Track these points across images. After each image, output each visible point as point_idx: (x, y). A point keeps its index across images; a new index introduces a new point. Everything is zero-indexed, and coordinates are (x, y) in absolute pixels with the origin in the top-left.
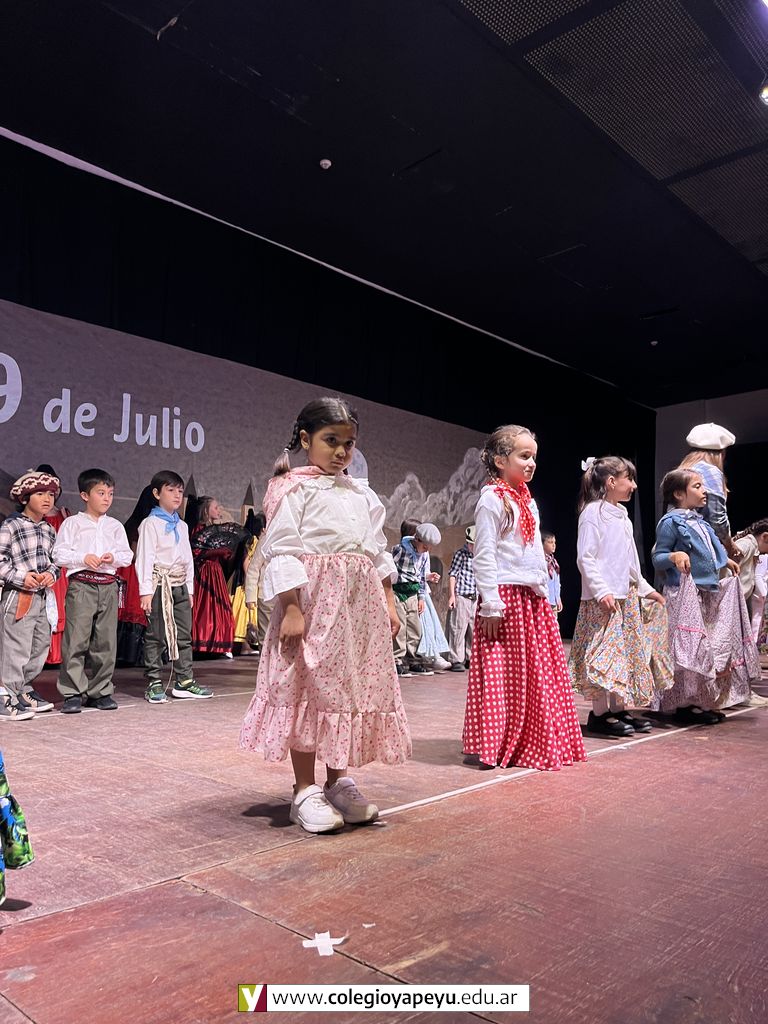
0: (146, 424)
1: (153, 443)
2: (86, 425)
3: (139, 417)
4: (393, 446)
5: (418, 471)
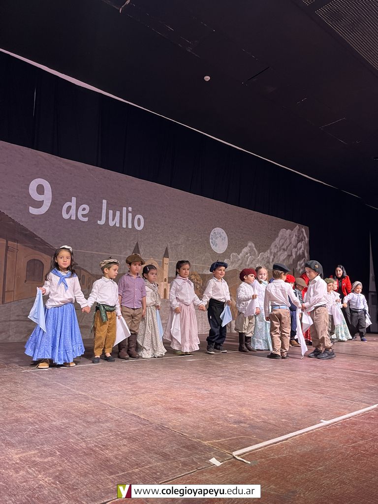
0: (114, 215)
1: (118, 225)
2: (84, 216)
3: (111, 212)
4: (241, 228)
5: (254, 241)
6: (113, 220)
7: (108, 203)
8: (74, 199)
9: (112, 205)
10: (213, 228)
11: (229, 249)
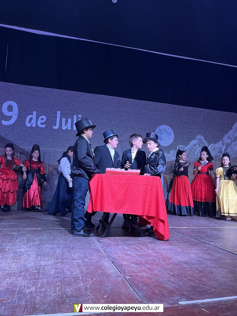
0: (66, 122)
1: (69, 128)
2: (42, 124)
3: (64, 120)
4: (189, 124)
5: (204, 134)
6: (65, 125)
7: (61, 114)
8: (35, 113)
9: (65, 114)
10: (158, 126)
11: (175, 142)
